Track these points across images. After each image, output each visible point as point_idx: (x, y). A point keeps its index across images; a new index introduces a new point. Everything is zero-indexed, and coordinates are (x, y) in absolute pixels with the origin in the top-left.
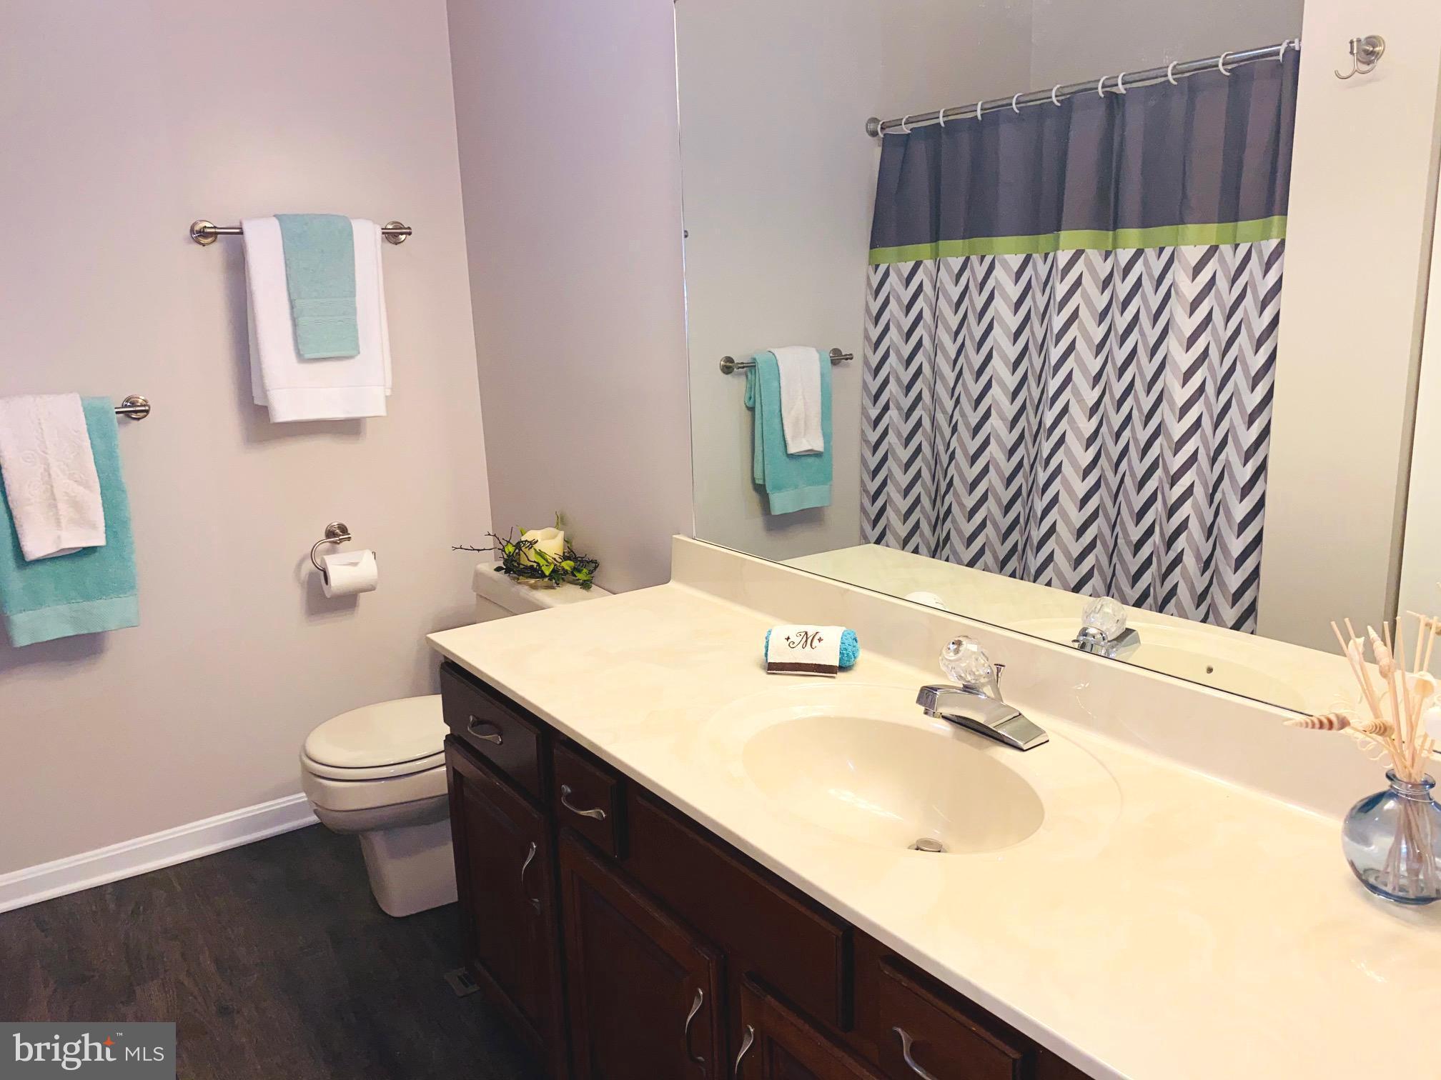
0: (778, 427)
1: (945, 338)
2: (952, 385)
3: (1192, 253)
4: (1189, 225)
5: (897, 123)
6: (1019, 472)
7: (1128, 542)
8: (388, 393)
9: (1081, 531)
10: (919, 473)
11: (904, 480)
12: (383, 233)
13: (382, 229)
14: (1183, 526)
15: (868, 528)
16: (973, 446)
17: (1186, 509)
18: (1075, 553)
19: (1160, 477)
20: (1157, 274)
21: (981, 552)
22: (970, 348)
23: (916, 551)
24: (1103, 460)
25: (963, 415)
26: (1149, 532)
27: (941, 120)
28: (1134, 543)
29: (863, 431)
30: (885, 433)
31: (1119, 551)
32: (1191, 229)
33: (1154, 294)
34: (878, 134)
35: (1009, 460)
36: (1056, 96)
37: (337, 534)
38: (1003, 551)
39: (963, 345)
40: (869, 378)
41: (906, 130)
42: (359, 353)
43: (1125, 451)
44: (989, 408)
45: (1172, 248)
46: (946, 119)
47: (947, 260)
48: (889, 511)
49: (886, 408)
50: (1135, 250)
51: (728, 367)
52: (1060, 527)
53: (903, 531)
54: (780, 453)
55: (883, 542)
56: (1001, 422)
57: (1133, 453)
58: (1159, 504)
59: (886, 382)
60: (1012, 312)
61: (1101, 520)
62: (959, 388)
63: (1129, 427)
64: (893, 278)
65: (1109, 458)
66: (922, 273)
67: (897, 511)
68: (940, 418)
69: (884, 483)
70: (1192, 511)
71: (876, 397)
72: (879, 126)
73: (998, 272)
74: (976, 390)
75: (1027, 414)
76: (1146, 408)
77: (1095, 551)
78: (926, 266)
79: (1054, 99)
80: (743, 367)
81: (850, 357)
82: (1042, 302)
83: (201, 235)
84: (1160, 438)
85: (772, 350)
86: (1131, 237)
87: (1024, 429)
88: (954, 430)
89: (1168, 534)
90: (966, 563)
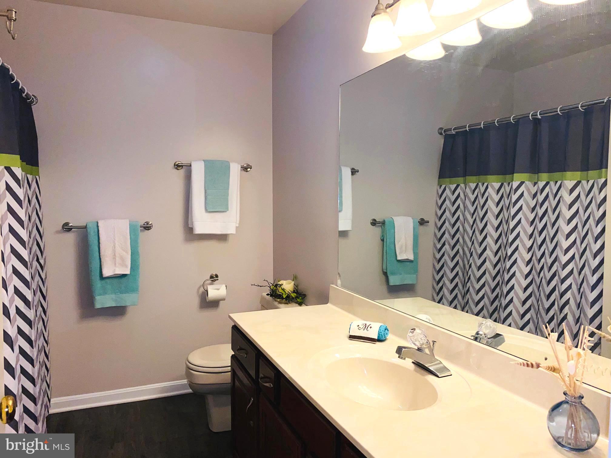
0: (394, 248)
1: (469, 217)
2: (471, 236)
3: (569, 184)
4: (567, 172)
5: (450, 130)
6: (498, 275)
7: (544, 308)
8: (237, 225)
9: (524, 303)
10: (458, 273)
11: (451, 276)
12: (241, 168)
13: (241, 166)
14: (567, 302)
15: (435, 295)
16: (479, 262)
17: (568, 295)
18: (522, 312)
19: (557, 280)
20: (554, 192)
21: (482, 309)
22: (478, 221)
23: (455, 307)
24: (533, 271)
25: (475, 248)
26: (553, 304)
27: (467, 129)
28: (546, 309)
29: (434, 254)
30: (443, 255)
31: (540, 312)
32: (569, 174)
33: (553, 200)
34: (443, 134)
35: (494, 269)
36: (513, 120)
37: (214, 278)
38: (491, 309)
39: (475, 219)
40: (437, 231)
41: (453, 132)
42: (228, 210)
43: (542, 268)
44: (486, 246)
45: (561, 181)
46: (469, 128)
47: (469, 184)
48: (444, 289)
49: (444, 244)
50: (546, 182)
51: (374, 223)
52: (515, 300)
53: (450, 298)
54: (394, 259)
55: (442, 302)
56: (491, 252)
57: (546, 269)
58: (556, 292)
59: (444, 233)
60: (495, 206)
61: (533, 298)
62: (474, 237)
63: (544, 258)
64: (447, 191)
65: (536, 271)
66: (460, 189)
67: (448, 289)
68: (466, 249)
69: (442, 276)
70: (571, 296)
71: (440, 240)
72: (443, 131)
73: (490, 189)
74: (480, 238)
75: (502, 251)
76: (551, 249)
77: (531, 311)
78: (461, 186)
79: (512, 121)
80: (379, 223)
81: (428, 222)
82: (507, 203)
83: (178, 166)
84: (557, 262)
85: (392, 217)
86: (544, 176)
87: (500, 256)
88: (471, 255)
89: (561, 305)
90: (475, 313)
